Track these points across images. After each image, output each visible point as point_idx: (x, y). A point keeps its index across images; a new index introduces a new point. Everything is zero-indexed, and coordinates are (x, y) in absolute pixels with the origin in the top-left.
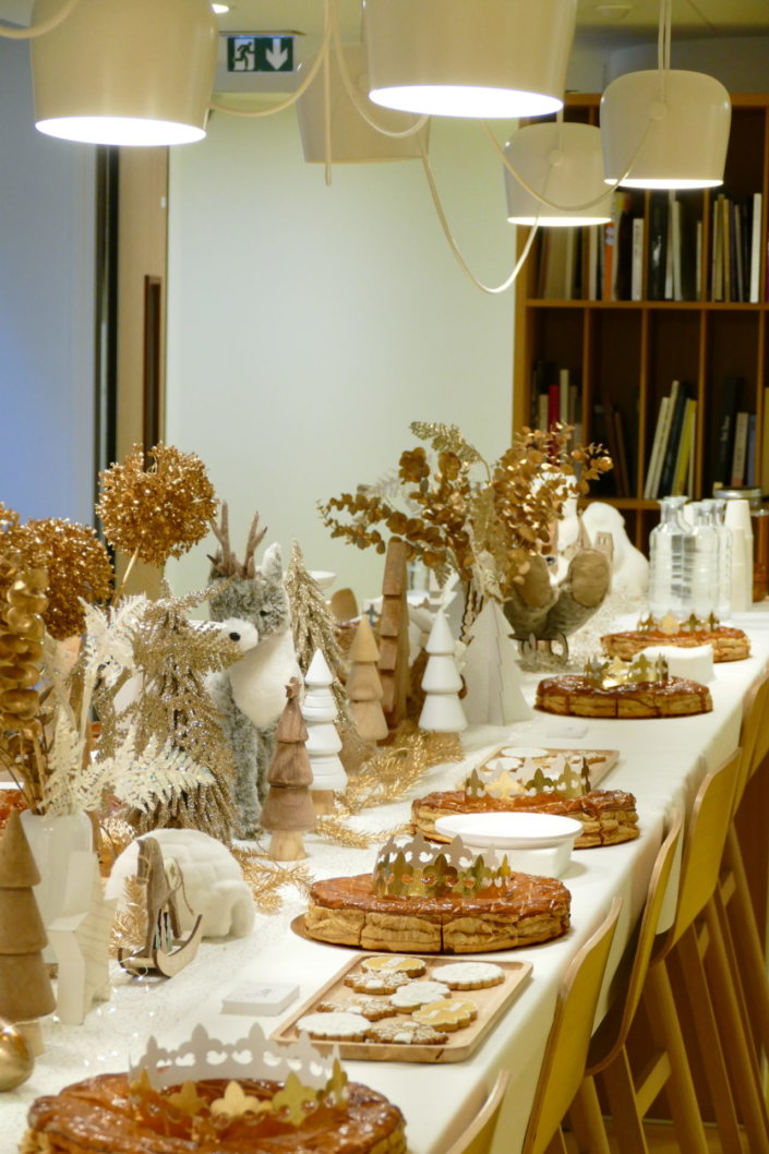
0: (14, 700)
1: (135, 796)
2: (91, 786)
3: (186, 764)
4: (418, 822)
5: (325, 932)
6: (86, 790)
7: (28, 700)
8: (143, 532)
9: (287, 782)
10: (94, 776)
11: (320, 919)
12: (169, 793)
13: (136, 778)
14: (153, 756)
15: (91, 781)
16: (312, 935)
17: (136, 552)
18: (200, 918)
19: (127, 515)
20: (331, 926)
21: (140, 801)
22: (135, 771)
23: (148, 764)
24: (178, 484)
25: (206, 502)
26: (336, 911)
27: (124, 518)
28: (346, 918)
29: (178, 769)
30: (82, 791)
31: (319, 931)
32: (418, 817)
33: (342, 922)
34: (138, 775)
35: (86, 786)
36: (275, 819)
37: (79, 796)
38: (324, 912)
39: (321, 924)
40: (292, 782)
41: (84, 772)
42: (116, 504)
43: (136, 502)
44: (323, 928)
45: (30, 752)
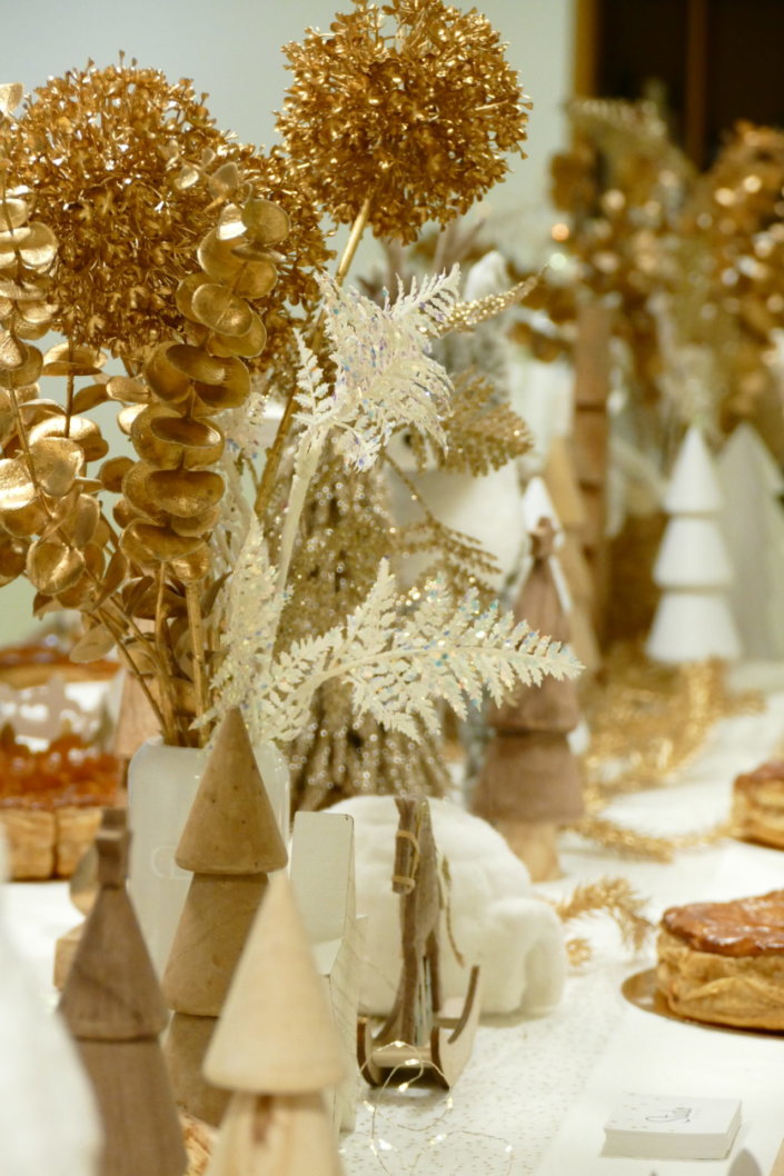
0: (172, 494)
1: (397, 705)
2: (296, 686)
3: (516, 637)
4: (756, 815)
5: (719, 1005)
6: (283, 696)
7: (203, 493)
8: (385, 166)
9: (531, 723)
10: (304, 666)
11: (705, 979)
12: (477, 697)
13: (403, 666)
14: (439, 620)
15: (295, 676)
16: (686, 1011)
17: (364, 209)
18: (475, 972)
19: (355, 128)
20: (732, 992)
21: (407, 716)
22: (400, 652)
23: (428, 638)
24: (460, 67)
25: (503, 111)
26: (742, 961)
27: (347, 135)
28: (767, 974)
29: (498, 646)
30: (275, 697)
31: (706, 1004)
32: (754, 804)
33: (758, 983)
34: (408, 661)
35: (284, 687)
36: (507, 799)
37: (268, 707)
38: (714, 965)
39: (711, 987)
40: (542, 725)
41: (283, 656)
42: (329, 106)
43: (374, 101)
44: (714, 997)
45: (180, 612)
